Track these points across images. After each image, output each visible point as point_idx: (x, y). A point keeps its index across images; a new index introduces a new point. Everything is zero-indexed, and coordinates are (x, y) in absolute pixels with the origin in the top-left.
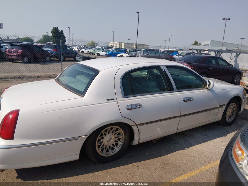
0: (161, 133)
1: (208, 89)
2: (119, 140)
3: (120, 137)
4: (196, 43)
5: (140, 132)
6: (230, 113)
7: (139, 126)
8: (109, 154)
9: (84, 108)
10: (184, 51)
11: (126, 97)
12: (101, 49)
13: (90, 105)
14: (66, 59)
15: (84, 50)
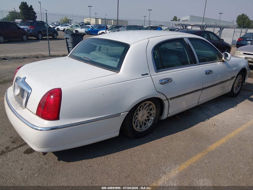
0: (185, 107)
1: (223, 61)
2: (150, 115)
3: (152, 112)
4: (175, 19)
5: (170, 106)
6: (237, 85)
7: (169, 100)
8: (143, 129)
9: (122, 83)
10: (168, 27)
11: (158, 71)
12: (79, 25)
13: (126, 81)
14: (43, 38)
15: (59, 27)
